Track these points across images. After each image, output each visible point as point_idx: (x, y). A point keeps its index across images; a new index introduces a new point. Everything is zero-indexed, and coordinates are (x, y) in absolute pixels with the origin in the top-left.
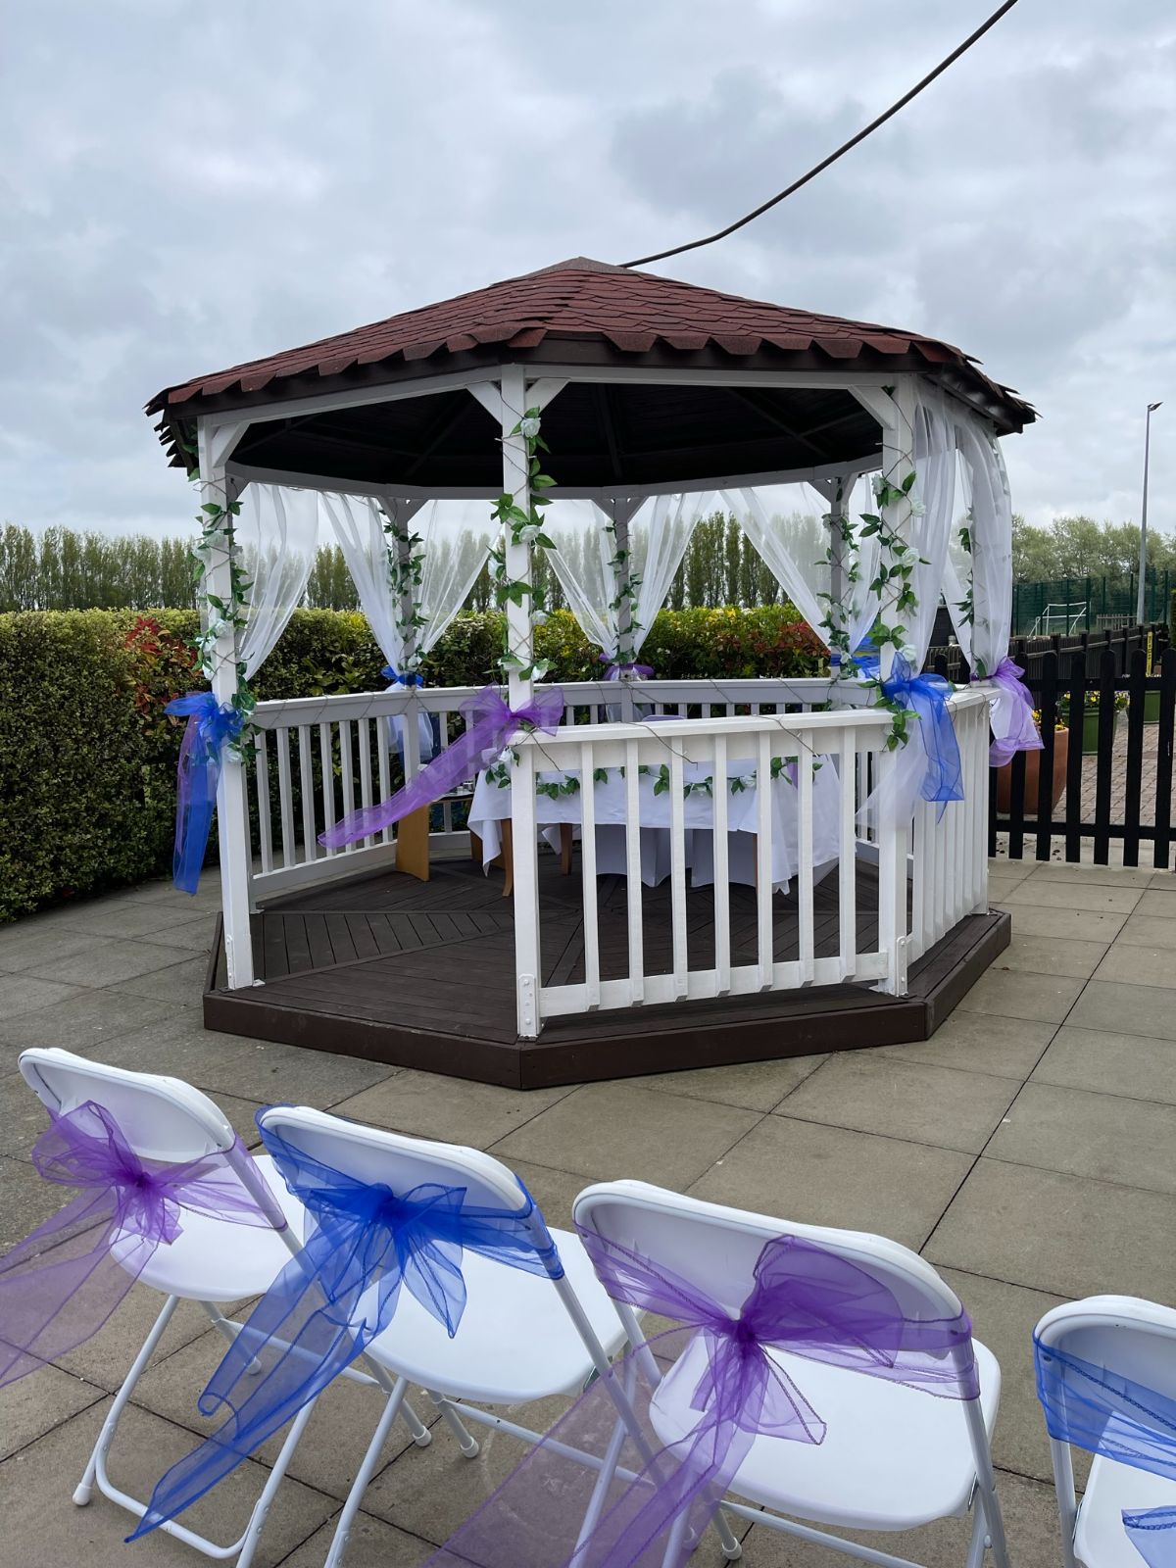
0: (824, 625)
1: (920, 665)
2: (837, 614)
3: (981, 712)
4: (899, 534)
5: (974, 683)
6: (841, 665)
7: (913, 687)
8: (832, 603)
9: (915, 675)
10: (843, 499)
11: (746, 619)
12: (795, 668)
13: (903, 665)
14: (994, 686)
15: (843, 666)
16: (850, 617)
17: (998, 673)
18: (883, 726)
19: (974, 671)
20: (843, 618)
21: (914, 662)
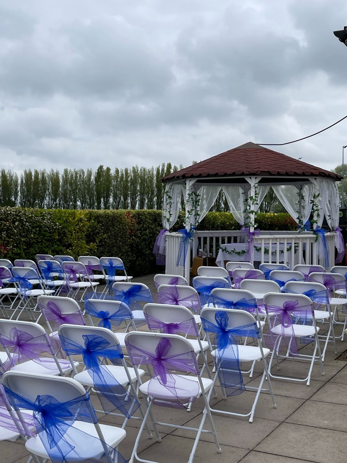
0: (297, 218)
1: (321, 227)
2: (300, 216)
3: (333, 238)
4: (317, 204)
5: (332, 232)
6: (301, 228)
7: (320, 231)
8: (299, 213)
9: (320, 229)
10: (302, 190)
11: (276, 216)
12: (289, 229)
13: (318, 227)
14: (336, 233)
15: (302, 228)
16: (303, 217)
17: (336, 230)
18: (314, 238)
19: (331, 229)
20: (302, 217)
21: (320, 226)
